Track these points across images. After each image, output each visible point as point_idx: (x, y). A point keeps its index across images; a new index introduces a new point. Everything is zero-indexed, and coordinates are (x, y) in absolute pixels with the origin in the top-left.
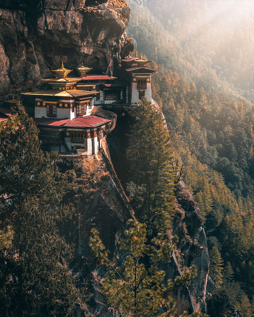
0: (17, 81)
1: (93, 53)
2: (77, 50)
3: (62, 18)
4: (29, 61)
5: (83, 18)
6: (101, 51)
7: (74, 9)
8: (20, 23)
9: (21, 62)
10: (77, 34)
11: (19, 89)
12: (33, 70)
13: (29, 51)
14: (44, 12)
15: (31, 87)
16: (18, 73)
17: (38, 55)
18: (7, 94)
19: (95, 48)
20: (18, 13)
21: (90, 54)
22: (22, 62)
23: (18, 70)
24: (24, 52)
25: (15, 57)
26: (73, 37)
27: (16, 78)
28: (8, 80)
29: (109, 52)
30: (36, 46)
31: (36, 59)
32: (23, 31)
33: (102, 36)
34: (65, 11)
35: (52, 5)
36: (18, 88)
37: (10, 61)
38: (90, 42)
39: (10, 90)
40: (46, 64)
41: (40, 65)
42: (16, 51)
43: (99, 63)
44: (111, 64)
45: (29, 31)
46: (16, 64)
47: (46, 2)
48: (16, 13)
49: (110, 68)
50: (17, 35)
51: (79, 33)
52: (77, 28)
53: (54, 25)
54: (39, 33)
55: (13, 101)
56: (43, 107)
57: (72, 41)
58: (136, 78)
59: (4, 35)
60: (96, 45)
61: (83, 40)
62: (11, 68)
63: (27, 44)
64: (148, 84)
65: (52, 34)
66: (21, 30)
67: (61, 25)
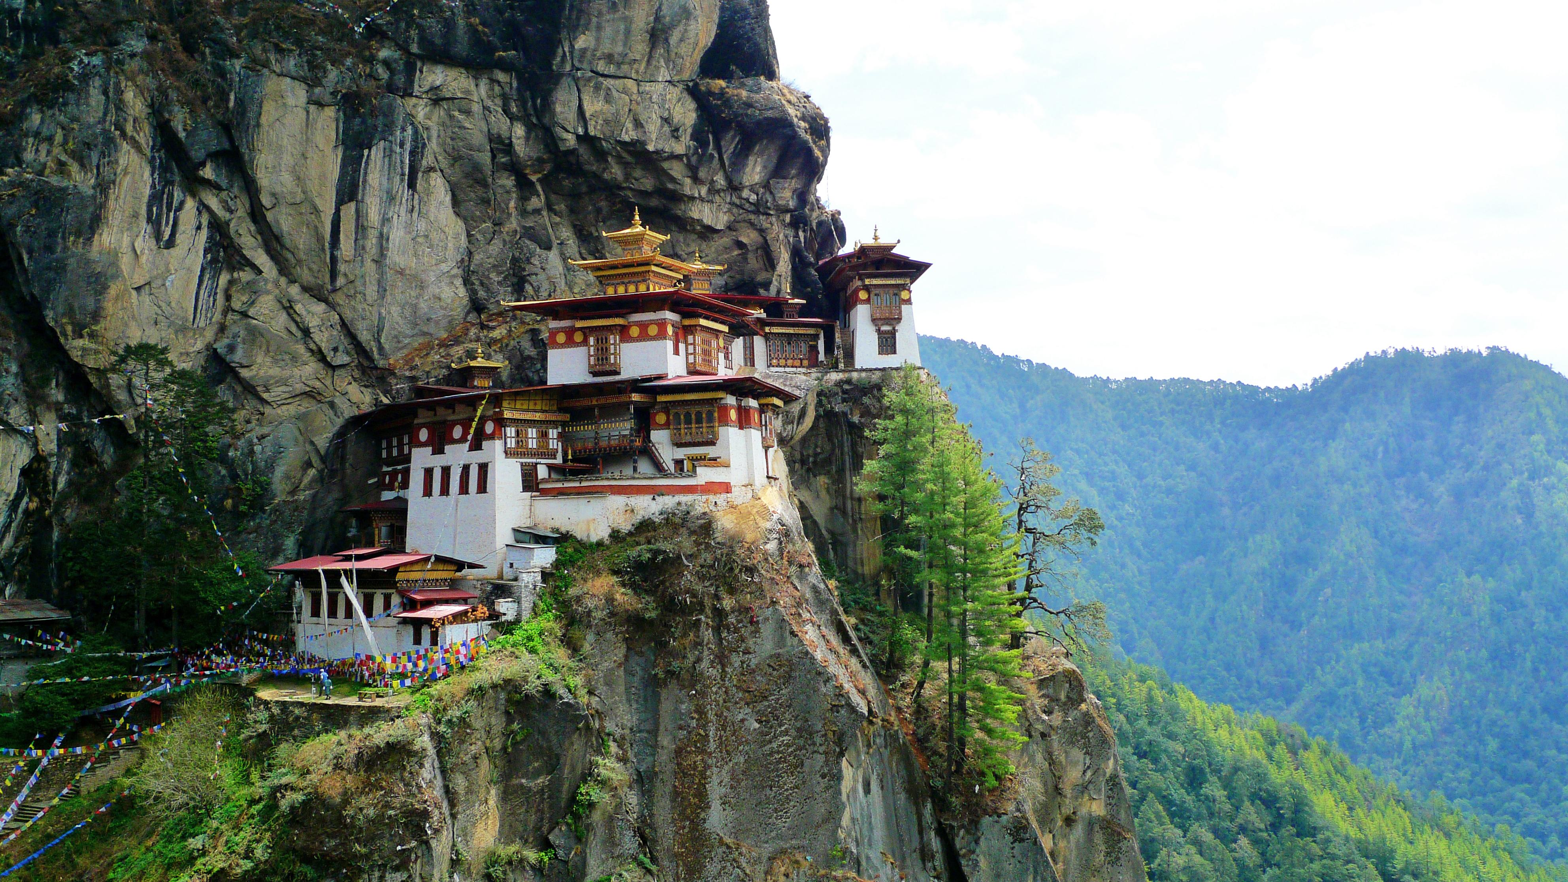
0: (492, 300)
1: (730, 228)
2: (679, 213)
3: (631, 104)
4: (530, 239)
5: (697, 109)
6: (752, 224)
7: (669, 79)
8: (500, 110)
9: (504, 241)
10: (678, 157)
11: (498, 331)
12: (542, 268)
13: (530, 208)
14: (576, 80)
15: (536, 326)
16: (493, 275)
17: (558, 225)
18: (457, 341)
19: (735, 210)
20: (493, 81)
21: (718, 227)
22: (507, 238)
23: (494, 266)
24: (512, 204)
25: (485, 222)
26: (666, 165)
27: (488, 290)
28: (462, 292)
30: (553, 197)
31: (553, 238)
32: (510, 138)
33: (755, 171)
34: (640, 83)
35: (599, 59)
36: (493, 328)
37: (469, 235)
38: (719, 187)
39: (468, 329)
41: (564, 257)
42: (489, 202)
43: (746, 260)
44: (784, 265)
45: (527, 139)
46: (489, 244)
47: (581, 50)
48: (487, 81)
49: (780, 276)
50: (492, 150)
51: (686, 155)
52: (677, 138)
53: (607, 122)
54: (560, 144)
55: (480, 362)
56: (578, 345)
57: (664, 179)
58: (867, 288)
59: (449, 150)
60: (737, 202)
61: (696, 180)
62: (470, 254)
63: (524, 186)
64: (904, 307)
65: (601, 155)
66: (505, 134)
67: (629, 125)
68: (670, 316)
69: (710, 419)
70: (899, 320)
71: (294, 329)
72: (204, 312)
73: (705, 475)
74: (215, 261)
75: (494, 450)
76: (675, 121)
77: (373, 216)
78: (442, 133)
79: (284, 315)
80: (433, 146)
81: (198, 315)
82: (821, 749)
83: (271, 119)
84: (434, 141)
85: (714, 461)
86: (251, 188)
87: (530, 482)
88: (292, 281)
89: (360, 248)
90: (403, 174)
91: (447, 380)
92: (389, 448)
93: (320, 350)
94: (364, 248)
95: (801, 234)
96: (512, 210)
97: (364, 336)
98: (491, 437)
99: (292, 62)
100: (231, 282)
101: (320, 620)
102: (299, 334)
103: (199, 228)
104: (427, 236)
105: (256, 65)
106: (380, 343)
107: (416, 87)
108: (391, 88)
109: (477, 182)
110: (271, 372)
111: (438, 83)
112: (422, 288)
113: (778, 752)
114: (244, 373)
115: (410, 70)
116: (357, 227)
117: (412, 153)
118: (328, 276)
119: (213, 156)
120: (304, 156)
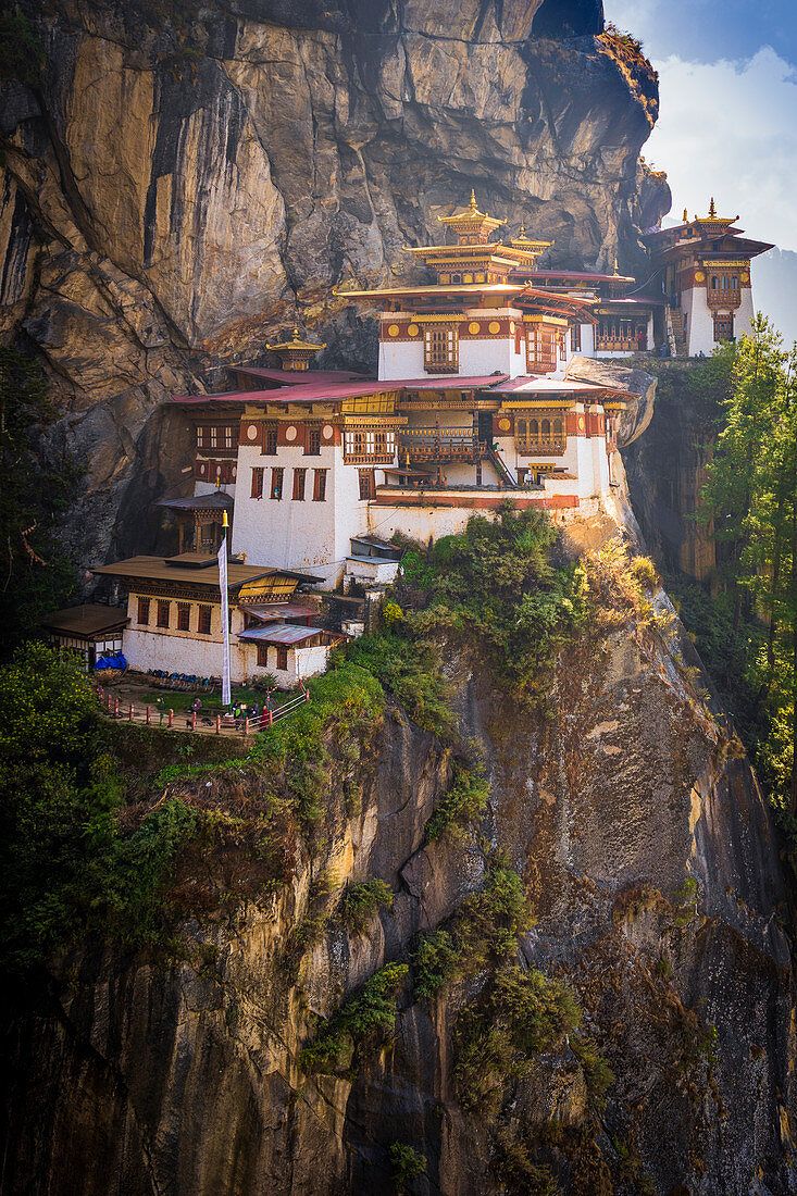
0: (310, 277)
1: (556, 198)
2: (505, 183)
3: (460, 68)
4: (350, 212)
5: (527, 74)
6: (579, 194)
7: (499, 39)
8: (323, 74)
9: (323, 213)
10: (508, 125)
11: (313, 309)
12: (361, 243)
13: (350, 179)
14: (404, 43)
16: (311, 251)
17: (377, 195)
18: (273, 322)
19: (562, 179)
20: (316, 43)
21: (544, 198)
22: (327, 212)
23: (313, 241)
24: (334, 176)
25: (304, 194)
26: (493, 133)
27: (305, 267)
28: (279, 270)
29: (603, 197)
30: (373, 165)
31: (372, 210)
32: (333, 105)
33: (585, 138)
34: (470, 44)
35: (429, 19)
36: (309, 306)
37: (287, 209)
38: (548, 156)
39: (283, 308)
40: (402, 230)
41: (383, 230)
42: (309, 174)
43: (571, 233)
44: (610, 239)
45: (352, 105)
46: (308, 218)
47: (409, 10)
48: (311, 43)
49: (607, 250)
50: (314, 119)
51: (516, 123)
52: (507, 104)
53: (435, 88)
54: (386, 112)
55: (295, 345)
56: (411, 338)
57: (492, 148)
58: (705, 271)
59: (268, 116)
60: (565, 170)
61: (525, 148)
62: (289, 229)
63: (345, 153)
64: (743, 291)
65: (426, 122)
66: (328, 101)
67: (457, 91)
68: (514, 313)
69: (559, 429)
70: (738, 304)
71: (105, 308)
72: (12, 287)
73: (553, 487)
74: (24, 233)
75: (333, 457)
76: (506, 86)
77: (190, 189)
78: (261, 98)
79: (96, 292)
80: (252, 111)
81: (6, 292)
82: (670, 780)
83: (85, 85)
84: (253, 107)
85: (560, 473)
86: (62, 156)
87: (367, 490)
88: (102, 258)
89: (176, 224)
90: (222, 145)
91: (260, 362)
92: (207, 437)
93: (133, 332)
94: (180, 223)
95: (629, 204)
96: (333, 182)
97: (178, 316)
98: (331, 443)
99: (108, 23)
100: (40, 256)
101: (149, 628)
102: (111, 314)
103: (7, 199)
104: (245, 211)
105: (70, 26)
106: (194, 322)
107: (237, 50)
108: (211, 52)
109: (297, 151)
110: (83, 354)
111: (259, 45)
112: (239, 265)
113: (627, 782)
114: (55, 354)
115: (231, 31)
116: (173, 202)
117: (234, 122)
118: (142, 252)
119: (23, 122)
120: (119, 123)
